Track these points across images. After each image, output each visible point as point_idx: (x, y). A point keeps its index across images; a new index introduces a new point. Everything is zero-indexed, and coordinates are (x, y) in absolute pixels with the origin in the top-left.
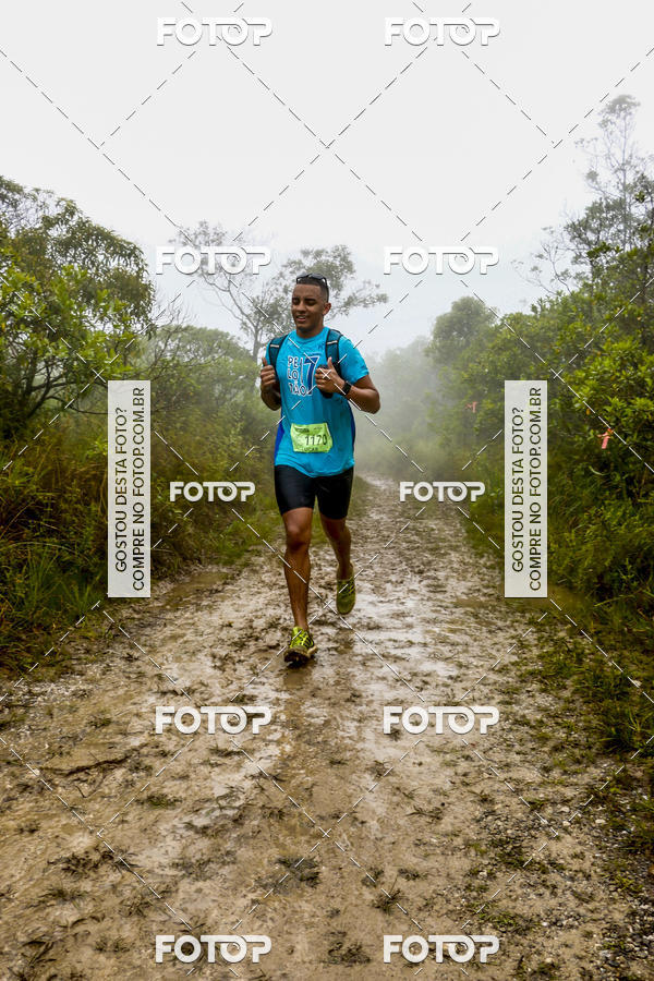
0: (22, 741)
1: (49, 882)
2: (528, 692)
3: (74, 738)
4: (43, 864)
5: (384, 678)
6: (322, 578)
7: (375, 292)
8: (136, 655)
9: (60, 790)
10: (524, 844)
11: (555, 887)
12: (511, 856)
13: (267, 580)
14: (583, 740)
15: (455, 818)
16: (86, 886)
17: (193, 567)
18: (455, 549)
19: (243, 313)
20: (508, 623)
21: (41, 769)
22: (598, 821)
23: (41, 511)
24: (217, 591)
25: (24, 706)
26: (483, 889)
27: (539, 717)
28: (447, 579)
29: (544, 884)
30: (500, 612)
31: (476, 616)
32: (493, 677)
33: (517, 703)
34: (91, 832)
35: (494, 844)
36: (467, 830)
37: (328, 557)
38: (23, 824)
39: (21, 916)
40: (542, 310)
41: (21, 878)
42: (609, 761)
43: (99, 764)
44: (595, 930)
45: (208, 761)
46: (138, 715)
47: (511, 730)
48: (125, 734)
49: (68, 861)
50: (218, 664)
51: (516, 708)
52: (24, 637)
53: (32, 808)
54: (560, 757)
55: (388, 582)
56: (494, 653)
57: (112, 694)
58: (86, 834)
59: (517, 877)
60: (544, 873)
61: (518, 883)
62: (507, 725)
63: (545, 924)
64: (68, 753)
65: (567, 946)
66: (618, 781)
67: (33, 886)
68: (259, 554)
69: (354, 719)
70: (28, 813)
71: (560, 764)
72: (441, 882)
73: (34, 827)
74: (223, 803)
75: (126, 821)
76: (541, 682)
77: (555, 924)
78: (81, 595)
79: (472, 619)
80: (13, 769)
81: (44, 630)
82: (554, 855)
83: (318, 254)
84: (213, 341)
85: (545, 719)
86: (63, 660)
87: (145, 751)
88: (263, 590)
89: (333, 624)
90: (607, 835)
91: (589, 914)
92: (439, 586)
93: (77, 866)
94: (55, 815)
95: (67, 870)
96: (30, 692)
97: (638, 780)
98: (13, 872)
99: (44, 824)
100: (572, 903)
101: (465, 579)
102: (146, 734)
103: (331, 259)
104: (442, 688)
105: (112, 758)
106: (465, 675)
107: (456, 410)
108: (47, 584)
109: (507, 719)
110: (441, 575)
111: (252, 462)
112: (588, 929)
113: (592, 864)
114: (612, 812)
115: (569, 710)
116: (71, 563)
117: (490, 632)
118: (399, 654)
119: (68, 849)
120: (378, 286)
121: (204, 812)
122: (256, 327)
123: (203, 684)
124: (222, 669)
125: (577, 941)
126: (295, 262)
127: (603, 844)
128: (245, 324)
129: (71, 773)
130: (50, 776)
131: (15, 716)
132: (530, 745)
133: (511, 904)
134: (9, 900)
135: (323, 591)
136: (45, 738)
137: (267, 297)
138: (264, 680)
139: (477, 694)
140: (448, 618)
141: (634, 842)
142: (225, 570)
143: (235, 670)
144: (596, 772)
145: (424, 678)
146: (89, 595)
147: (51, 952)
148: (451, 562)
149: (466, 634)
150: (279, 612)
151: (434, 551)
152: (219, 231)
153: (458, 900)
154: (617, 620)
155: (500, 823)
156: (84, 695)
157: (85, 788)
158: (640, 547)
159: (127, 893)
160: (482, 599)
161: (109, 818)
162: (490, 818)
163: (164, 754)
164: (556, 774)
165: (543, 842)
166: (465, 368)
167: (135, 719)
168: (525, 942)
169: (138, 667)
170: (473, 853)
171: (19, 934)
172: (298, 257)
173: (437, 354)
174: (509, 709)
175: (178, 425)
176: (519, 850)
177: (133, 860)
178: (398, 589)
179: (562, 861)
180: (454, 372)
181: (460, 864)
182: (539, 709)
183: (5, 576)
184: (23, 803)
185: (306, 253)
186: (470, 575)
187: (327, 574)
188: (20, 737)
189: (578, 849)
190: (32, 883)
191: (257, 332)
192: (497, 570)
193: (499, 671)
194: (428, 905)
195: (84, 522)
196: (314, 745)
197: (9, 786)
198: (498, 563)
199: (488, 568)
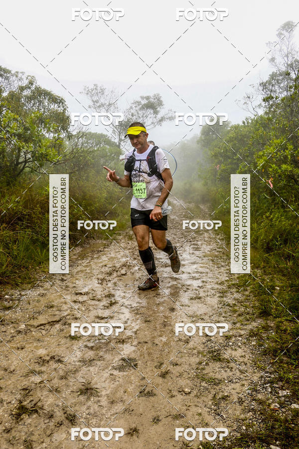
0: (17, 314)
1: (30, 368)
2: (231, 292)
3: (39, 313)
5: (170, 287)
8: (65, 278)
9: (33, 333)
10: (222, 352)
11: (232, 368)
12: (216, 357)
13: (123, 246)
14: (251, 312)
15: (195, 342)
16: (43, 369)
17: (91, 241)
19: (114, 126)
20: (226, 263)
21: (26, 325)
22: (253, 343)
23: (24, 218)
24: (101, 251)
25: (18, 300)
26: (203, 369)
27: (234, 303)
28: (202, 245)
29: (228, 367)
30: (224, 259)
31: (213, 261)
32: (217, 286)
33: (226, 297)
34: (46, 349)
35: (209, 352)
36: (199, 347)
38: (19, 346)
39: (18, 380)
40: (248, 123)
42: (261, 320)
43: (49, 323)
44: (246, 383)
45: (95, 321)
46: (65, 303)
47: (222, 308)
48: (60, 311)
49: (37, 359)
50: (100, 282)
51: (225, 299)
52: (18, 272)
53: (22, 339)
54: (241, 318)
56: (219, 276)
57: (55, 295)
58: (44, 349)
59: (218, 364)
60: (228, 363)
61: (217, 367)
62: (220, 306)
63: (226, 381)
64: (37, 318)
65: (234, 389)
66: (263, 328)
68: (120, 235)
70: (20, 341)
71: (241, 321)
72: (186, 367)
73: (23, 347)
75: (60, 345)
76: (237, 288)
77: (230, 381)
78: (42, 253)
79: (211, 262)
80: (14, 325)
81: (26, 268)
82: (233, 356)
83: (148, 98)
84: (100, 138)
85: (236, 304)
86: (34, 281)
87: (68, 317)
88: (121, 250)
90: (256, 348)
91: (245, 378)
92: (198, 248)
93: (41, 361)
94: (32, 343)
95: (37, 362)
96: (20, 294)
97: (271, 327)
99: (27, 346)
100: (238, 373)
101: (210, 245)
102: (69, 311)
103: (153, 100)
104: (195, 291)
105: (55, 320)
106: (205, 285)
107: (211, 168)
108: (27, 249)
109: (221, 304)
110: (199, 243)
111: (118, 194)
112: (243, 383)
113: (248, 359)
114: (259, 340)
115: (247, 300)
116: (37, 240)
117: (218, 267)
118: (178, 277)
119: (36, 355)
121: (92, 341)
122: (119, 132)
123: (93, 290)
124: (101, 284)
125: (238, 388)
126: (137, 102)
127: (254, 352)
128: (114, 130)
129: (38, 326)
130: (29, 328)
131: (14, 304)
132: (229, 314)
133: (214, 374)
134: (14, 374)
137: (124, 118)
138: (119, 288)
139: (209, 294)
140: (200, 262)
141: (266, 351)
142: (105, 242)
143: (107, 284)
144: (255, 324)
145: (188, 287)
146: (45, 254)
147: (31, 392)
148: (204, 237)
149: (208, 268)
150: (127, 260)
152: (102, 88)
153: (193, 373)
154: (273, 262)
155: (212, 344)
156: (43, 295)
157: (44, 332)
158: (285, 230)
159: (61, 371)
160: (217, 253)
161: (53, 343)
162: (209, 342)
163: (76, 319)
164: (238, 325)
165: (229, 351)
166: (213, 150)
167: (64, 305)
168: (218, 388)
169: (66, 283)
170: (200, 356)
171: (18, 386)
172: (140, 100)
173: (203, 143)
174: (222, 299)
175: (84, 178)
176: (219, 354)
177: (62, 359)
179: (236, 359)
181: (195, 360)
182: (235, 299)
183: (9, 246)
184: (18, 338)
185: (142, 98)
186: (212, 243)
188: (16, 312)
189: (243, 354)
191: (120, 134)
192: (224, 241)
193: (220, 284)
194: (181, 375)
195: (43, 222)
196: (139, 314)
197: (13, 332)
198: (225, 238)
199: (220, 240)
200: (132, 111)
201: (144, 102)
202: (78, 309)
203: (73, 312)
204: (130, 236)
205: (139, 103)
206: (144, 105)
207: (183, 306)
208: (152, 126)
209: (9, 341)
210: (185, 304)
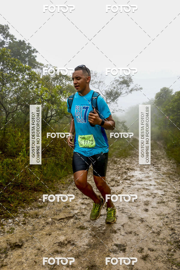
1: (54, 248)
3: (60, 211)
4: (53, 244)
5: (143, 195)
6: (126, 167)
7: (139, 87)
9: (57, 224)
13: (111, 167)
15: (164, 234)
16: (64, 250)
18: (163, 158)
19: (103, 94)
21: (52, 219)
23: (50, 150)
26: (172, 255)
28: (161, 167)
31: (169, 177)
32: (174, 194)
34: (65, 236)
35: (175, 242)
36: (167, 238)
37: (127, 161)
38: (47, 233)
41: (47, 247)
43: (66, 218)
46: (77, 204)
48: (73, 210)
49: (59, 243)
52: (46, 183)
53: (49, 229)
55: (144, 168)
56: (175, 187)
58: (64, 236)
64: (58, 214)
67: (50, 249)
69: (135, 206)
70: (48, 230)
72: (160, 252)
73: (50, 234)
74: (100, 229)
75: (74, 233)
79: (168, 178)
80: (44, 218)
81: (52, 181)
83: (123, 78)
86: (57, 190)
87: (79, 214)
88: (110, 170)
89: (129, 180)
92: (158, 169)
93: (61, 244)
94: (56, 231)
95: (59, 245)
98: (45, 245)
99: (53, 233)
101: (166, 167)
102: (79, 210)
103: (126, 79)
104: (160, 198)
105: (70, 216)
106: (166, 194)
107: (162, 119)
108: (52, 169)
109: (178, 207)
110: (159, 165)
116: (58, 164)
117: (173, 182)
118: (148, 188)
119: (59, 240)
120: (139, 85)
122: (106, 98)
126: (117, 80)
129: (59, 220)
130: (54, 220)
131: (44, 204)
134: (44, 253)
135: (126, 170)
136: (52, 210)
137: (109, 90)
139: (170, 199)
140: (161, 178)
145: (155, 195)
146: (63, 172)
147: (55, 267)
148: (162, 162)
149: (166, 182)
150: (114, 176)
151: (157, 159)
152: (96, 72)
153: (165, 258)
155: (177, 236)
157: (63, 224)
159: (75, 252)
160: (171, 172)
161: (69, 232)
162: (174, 234)
163: (84, 215)
166: (165, 107)
167: (76, 206)
169: (77, 192)
170: (169, 244)
172: (118, 78)
173: (157, 103)
177: (76, 243)
178: (147, 170)
180: (162, 108)
181: (165, 247)
183: (41, 167)
184: (47, 227)
185: (120, 78)
186: (167, 165)
187: (127, 166)
188: (46, 210)
190: (50, 248)
192: (175, 164)
193: (176, 193)
194: (157, 259)
195: (62, 153)
196: (124, 213)
197: (43, 223)
198: (175, 162)
199: (172, 163)
200: (114, 86)
201: (121, 80)
202: (85, 209)
203: (81, 211)
204: (115, 161)
205: (118, 81)
206: (121, 81)
207: (153, 207)
208: (126, 94)
209: (41, 229)
210: (154, 206)
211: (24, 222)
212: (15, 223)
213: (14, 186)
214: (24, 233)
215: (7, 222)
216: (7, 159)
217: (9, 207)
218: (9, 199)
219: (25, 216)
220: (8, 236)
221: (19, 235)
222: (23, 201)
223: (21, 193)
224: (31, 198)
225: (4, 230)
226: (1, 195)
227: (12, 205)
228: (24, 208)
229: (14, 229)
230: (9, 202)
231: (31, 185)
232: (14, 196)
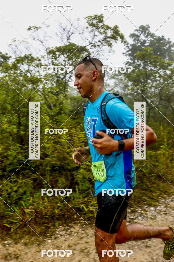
211: (166, 212)
212: (157, 211)
213: (156, 177)
214: (165, 222)
215: (149, 209)
216: (151, 151)
217: (152, 196)
218: (152, 189)
219: (166, 207)
220: (151, 222)
221: (161, 223)
222: (164, 192)
223: (162, 185)
224: (172, 191)
225: (147, 216)
226: (145, 184)
227: (154, 195)
228: (165, 199)
229: (155, 217)
230: (151, 191)
231: (172, 178)
232: (156, 186)
